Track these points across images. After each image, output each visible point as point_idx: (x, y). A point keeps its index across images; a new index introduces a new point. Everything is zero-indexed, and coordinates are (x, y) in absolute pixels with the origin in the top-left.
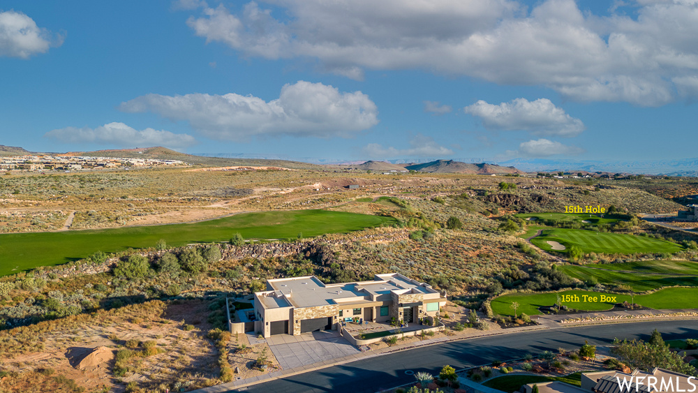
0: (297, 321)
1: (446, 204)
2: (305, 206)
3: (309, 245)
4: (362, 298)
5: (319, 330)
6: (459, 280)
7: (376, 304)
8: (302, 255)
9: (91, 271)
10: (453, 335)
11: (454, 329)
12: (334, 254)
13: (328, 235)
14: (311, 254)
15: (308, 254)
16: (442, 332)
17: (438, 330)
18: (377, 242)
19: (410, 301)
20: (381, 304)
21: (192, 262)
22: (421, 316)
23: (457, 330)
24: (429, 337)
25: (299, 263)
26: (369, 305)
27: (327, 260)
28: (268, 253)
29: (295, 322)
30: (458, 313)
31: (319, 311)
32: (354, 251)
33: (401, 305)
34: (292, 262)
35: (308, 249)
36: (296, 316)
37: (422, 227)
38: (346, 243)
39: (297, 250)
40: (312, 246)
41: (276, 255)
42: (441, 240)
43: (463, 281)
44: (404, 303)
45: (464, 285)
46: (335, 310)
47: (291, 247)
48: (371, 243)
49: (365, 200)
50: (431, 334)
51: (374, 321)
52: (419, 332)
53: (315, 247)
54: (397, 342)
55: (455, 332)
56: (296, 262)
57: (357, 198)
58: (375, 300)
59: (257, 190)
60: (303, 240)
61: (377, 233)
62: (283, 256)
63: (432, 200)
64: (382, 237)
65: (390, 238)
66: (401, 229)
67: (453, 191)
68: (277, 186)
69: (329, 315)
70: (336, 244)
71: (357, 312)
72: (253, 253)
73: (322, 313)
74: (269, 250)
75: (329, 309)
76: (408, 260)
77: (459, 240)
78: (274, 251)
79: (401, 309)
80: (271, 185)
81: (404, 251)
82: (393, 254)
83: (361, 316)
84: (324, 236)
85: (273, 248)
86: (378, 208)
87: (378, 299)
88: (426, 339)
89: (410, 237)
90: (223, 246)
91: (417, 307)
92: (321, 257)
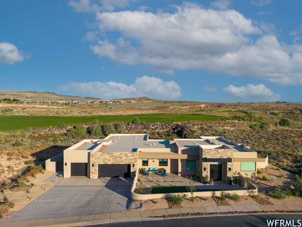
0: (93, 165)
1: (280, 116)
2: (191, 112)
3: (177, 125)
4: (168, 150)
5: (118, 176)
6: (286, 154)
7: (181, 156)
8: (172, 131)
9: (57, 132)
10: (269, 203)
11: (270, 196)
12: (192, 131)
13: (191, 121)
14: (178, 131)
15: (176, 131)
16: (253, 197)
17: (247, 194)
18: (226, 128)
19: (217, 156)
20: (185, 157)
21: (109, 131)
22: (230, 174)
23: (275, 197)
24: (231, 202)
25: (169, 135)
26: (174, 156)
27: (186, 134)
28: (152, 129)
29: (91, 166)
30: (280, 177)
31: (116, 157)
32: (207, 131)
33: (206, 160)
34: (165, 135)
35: (176, 128)
36: (92, 160)
37: (260, 122)
38: (203, 126)
39: (170, 128)
40: (179, 126)
41: (157, 131)
42: (273, 130)
43: (290, 155)
44: (208, 157)
45: (290, 158)
46: (133, 158)
47: (166, 126)
48: (221, 128)
49: (227, 111)
50: (235, 198)
51: (179, 175)
52: (218, 194)
53: (180, 127)
54: (183, 203)
55: (271, 200)
56: (167, 135)
57: (223, 110)
58: (180, 152)
59: (171, 107)
60: (174, 123)
61: (226, 123)
62: (161, 131)
63: (271, 113)
64: (229, 125)
65: (235, 126)
66: (244, 122)
67: (285, 110)
68: (182, 106)
69: (127, 162)
70: (196, 127)
71: (163, 163)
72: (144, 129)
73: (119, 160)
74: (153, 128)
75: (127, 156)
76: (245, 139)
77: (287, 131)
78: (156, 128)
79: (207, 165)
80: (179, 105)
81: (244, 134)
82: (236, 135)
83: (168, 169)
84: (189, 121)
85: (156, 126)
86: (234, 115)
87: (183, 152)
88: (227, 204)
89: (250, 127)
90: (128, 124)
91: (226, 164)
92: (183, 132)
